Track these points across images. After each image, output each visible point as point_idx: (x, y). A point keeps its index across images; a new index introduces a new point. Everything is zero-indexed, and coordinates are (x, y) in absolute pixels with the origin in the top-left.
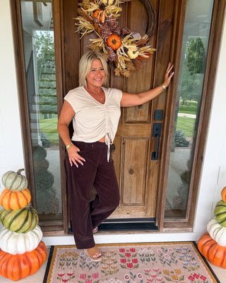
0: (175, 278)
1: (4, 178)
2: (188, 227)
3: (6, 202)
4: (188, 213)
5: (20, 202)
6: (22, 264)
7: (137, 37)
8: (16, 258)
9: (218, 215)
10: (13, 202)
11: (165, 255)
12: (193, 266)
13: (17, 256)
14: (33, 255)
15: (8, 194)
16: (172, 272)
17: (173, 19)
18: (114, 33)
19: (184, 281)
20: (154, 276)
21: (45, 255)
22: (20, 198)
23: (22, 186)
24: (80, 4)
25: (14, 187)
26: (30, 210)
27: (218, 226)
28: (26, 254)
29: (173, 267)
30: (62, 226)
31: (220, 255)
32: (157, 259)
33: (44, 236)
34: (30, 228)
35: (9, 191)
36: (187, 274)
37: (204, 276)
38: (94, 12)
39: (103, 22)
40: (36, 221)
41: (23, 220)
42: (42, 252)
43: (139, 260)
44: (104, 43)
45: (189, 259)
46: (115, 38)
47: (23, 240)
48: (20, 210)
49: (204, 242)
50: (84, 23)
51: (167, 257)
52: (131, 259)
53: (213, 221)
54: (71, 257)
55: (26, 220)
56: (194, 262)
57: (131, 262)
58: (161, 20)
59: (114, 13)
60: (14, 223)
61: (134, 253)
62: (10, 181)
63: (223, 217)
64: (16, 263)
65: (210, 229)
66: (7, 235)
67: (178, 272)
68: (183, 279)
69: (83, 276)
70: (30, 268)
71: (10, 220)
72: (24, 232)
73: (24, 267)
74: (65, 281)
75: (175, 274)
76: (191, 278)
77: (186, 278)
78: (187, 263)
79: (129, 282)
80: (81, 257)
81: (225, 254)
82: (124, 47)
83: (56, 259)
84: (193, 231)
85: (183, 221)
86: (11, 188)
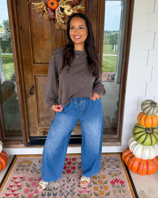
4: (118, 131)
9: (135, 134)
12: (116, 173)
16: (99, 177)
19: (107, 185)
27: (135, 142)
31: (136, 165)
36: (110, 179)
37: (123, 181)
43: (77, 167)
44: (46, 5)
45: (114, 167)
49: (126, 154)
52: (71, 166)
53: (132, 139)
54: (27, 164)
56: (118, 169)
57: (70, 168)
61: (75, 162)
65: (130, 144)
67: (104, 177)
68: (106, 183)
69: (31, 180)
74: (17, 183)
75: (101, 178)
76: (113, 183)
77: (109, 182)
78: (112, 170)
79: (64, 185)
80: (34, 164)
81: (140, 164)
82: (60, 8)
83: (15, 165)
84: (121, 145)
85: (114, 136)
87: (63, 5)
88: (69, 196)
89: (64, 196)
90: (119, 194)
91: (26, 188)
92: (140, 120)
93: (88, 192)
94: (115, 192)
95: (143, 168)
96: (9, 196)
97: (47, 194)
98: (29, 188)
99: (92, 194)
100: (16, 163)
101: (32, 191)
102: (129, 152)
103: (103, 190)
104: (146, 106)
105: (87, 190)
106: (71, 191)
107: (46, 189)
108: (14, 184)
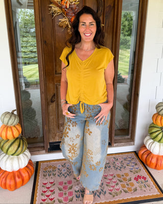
0: (125, 179)
1: (3, 117)
2: (131, 142)
4: (130, 132)
5: (15, 134)
6: (17, 178)
8: (12, 174)
10: (9, 134)
11: (116, 163)
12: (136, 170)
13: (13, 172)
14: (24, 171)
15: (5, 129)
17: (114, 5)
19: (132, 181)
20: (110, 180)
21: (33, 169)
22: (14, 131)
23: (15, 123)
25: (9, 124)
27: (152, 141)
28: (19, 171)
29: (123, 172)
31: (154, 161)
32: (112, 166)
34: (22, 152)
35: (6, 126)
36: (133, 176)
37: (145, 176)
38: (61, 1)
39: (68, 7)
40: (26, 146)
41: (17, 147)
42: (31, 167)
44: (69, 21)
45: (133, 165)
47: (17, 161)
48: (14, 140)
49: (142, 152)
50: (55, 9)
51: (118, 164)
53: (148, 138)
54: (51, 169)
55: (19, 146)
56: (137, 167)
58: (107, 5)
59: (75, 1)
60: (10, 149)
62: (6, 120)
63: (154, 135)
64: (13, 178)
65: (146, 143)
66: (5, 158)
67: (127, 175)
68: (130, 180)
69: (61, 183)
70: (23, 180)
72: (18, 155)
73: (18, 180)
74: (48, 188)
75: (125, 176)
76: (136, 179)
77: (133, 179)
78: (132, 167)
80: (58, 169)
81: (157, 160)
83: (40, 172)
84: (134, 144)
85: (127, 137)
86: (7, 124)
88: (102, 196)
89: (96, 196)
90: (145, 189)
91: (60, 192)
93: (118, 190)
94: (141, 187)
95: (161, 164)
96: (46, 201)
97: (81, 196)
98: (61, 192)
99: (121, 191)
100: (41, 169)
101: (65, 194)
102: (145, 150)
103: (130, 186)
104: (162, 108)
105: (116, 188)
106: (102, 190)
107: (78, 191)
108: (46, 190)
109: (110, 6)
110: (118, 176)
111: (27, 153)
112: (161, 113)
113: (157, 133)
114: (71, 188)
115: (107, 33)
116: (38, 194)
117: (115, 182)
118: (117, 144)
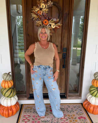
0: (72, 118)
1: (3, 76)
2: (79, 97)
3: (3, 85)
4: (79, 91)
5: (9, 85)
7: (55, 20)
9: (91, 91)
10: (6, 85)
11: (69, 108)
13: (8, 107)
14: (14, 107)
15: (4, 82)
17: (69, 13)
18: (45, 19)
19: (76, 119)
21: (19, 108)
22: (9, 83)
23: (10, 79)
24: (32, 9)
25: (7, 79)
26: (13, 88)
27: (91, 96)
28: (11, 107)
29: (72, 114)
30: (26, 96)
31: (92, 108)
33: (18, 100)
34: (13, 96)
36: (78, 116)
37: (85, 117)
38: (38, 11)
39: (41, 15)
40: (15, 93)
41: (10, 92)
42: (18, 106)
44: (42, 23)
45: (79, 110)
46: (46, 20)
47: (10, 101)
48: (9, 89)
49: (85, 103)
50: (34, 16)
53: (89, 94)
54: (29, 109)
55: (11, 92)
56: (81, 112)
58: (64, 13)
59: (45, 11)
60: (6, 94)
62: (5, 77)
63: (92, 92)
64: (7, 110)
65: (88, 97)
66: (4, 99)
67: (74, 115)
69: (34, 116)
70: (13, 112)
71: (5, 92)
72: (10, 97)
73: (10, 112)
74: (27, 118)
75: (72, 116)
76: (79, 118)
77: (77, 118)
78: (78, 112)
79: (53, 119)
80: (34, 109)
81: (94, 108)
82: (50, 24)
84: (81, 99)
85: (77, 94)
86: (6, 79)
87: (51, 23)
91: (33, 121)
92: (93, 83)
95: (96, 110)
101: (36, 122)
102: (87, 102)
103: (75, 122)
104: (97, 75)
105: (66, 122)
106: (57, 122)
107: (43, 121)
108: (25, 119)
109: (67, 13)
110: (69, 115)
111: (16, 97)
112: (96, 78)
113: (94, 91)
114: (39, 119)
115: (65, 29)
116: (20, 121)
117: (66, 119)
118: (70, 98)
